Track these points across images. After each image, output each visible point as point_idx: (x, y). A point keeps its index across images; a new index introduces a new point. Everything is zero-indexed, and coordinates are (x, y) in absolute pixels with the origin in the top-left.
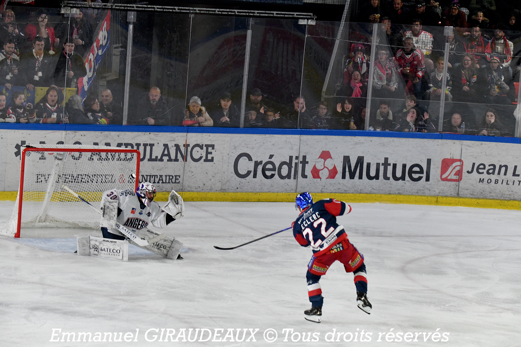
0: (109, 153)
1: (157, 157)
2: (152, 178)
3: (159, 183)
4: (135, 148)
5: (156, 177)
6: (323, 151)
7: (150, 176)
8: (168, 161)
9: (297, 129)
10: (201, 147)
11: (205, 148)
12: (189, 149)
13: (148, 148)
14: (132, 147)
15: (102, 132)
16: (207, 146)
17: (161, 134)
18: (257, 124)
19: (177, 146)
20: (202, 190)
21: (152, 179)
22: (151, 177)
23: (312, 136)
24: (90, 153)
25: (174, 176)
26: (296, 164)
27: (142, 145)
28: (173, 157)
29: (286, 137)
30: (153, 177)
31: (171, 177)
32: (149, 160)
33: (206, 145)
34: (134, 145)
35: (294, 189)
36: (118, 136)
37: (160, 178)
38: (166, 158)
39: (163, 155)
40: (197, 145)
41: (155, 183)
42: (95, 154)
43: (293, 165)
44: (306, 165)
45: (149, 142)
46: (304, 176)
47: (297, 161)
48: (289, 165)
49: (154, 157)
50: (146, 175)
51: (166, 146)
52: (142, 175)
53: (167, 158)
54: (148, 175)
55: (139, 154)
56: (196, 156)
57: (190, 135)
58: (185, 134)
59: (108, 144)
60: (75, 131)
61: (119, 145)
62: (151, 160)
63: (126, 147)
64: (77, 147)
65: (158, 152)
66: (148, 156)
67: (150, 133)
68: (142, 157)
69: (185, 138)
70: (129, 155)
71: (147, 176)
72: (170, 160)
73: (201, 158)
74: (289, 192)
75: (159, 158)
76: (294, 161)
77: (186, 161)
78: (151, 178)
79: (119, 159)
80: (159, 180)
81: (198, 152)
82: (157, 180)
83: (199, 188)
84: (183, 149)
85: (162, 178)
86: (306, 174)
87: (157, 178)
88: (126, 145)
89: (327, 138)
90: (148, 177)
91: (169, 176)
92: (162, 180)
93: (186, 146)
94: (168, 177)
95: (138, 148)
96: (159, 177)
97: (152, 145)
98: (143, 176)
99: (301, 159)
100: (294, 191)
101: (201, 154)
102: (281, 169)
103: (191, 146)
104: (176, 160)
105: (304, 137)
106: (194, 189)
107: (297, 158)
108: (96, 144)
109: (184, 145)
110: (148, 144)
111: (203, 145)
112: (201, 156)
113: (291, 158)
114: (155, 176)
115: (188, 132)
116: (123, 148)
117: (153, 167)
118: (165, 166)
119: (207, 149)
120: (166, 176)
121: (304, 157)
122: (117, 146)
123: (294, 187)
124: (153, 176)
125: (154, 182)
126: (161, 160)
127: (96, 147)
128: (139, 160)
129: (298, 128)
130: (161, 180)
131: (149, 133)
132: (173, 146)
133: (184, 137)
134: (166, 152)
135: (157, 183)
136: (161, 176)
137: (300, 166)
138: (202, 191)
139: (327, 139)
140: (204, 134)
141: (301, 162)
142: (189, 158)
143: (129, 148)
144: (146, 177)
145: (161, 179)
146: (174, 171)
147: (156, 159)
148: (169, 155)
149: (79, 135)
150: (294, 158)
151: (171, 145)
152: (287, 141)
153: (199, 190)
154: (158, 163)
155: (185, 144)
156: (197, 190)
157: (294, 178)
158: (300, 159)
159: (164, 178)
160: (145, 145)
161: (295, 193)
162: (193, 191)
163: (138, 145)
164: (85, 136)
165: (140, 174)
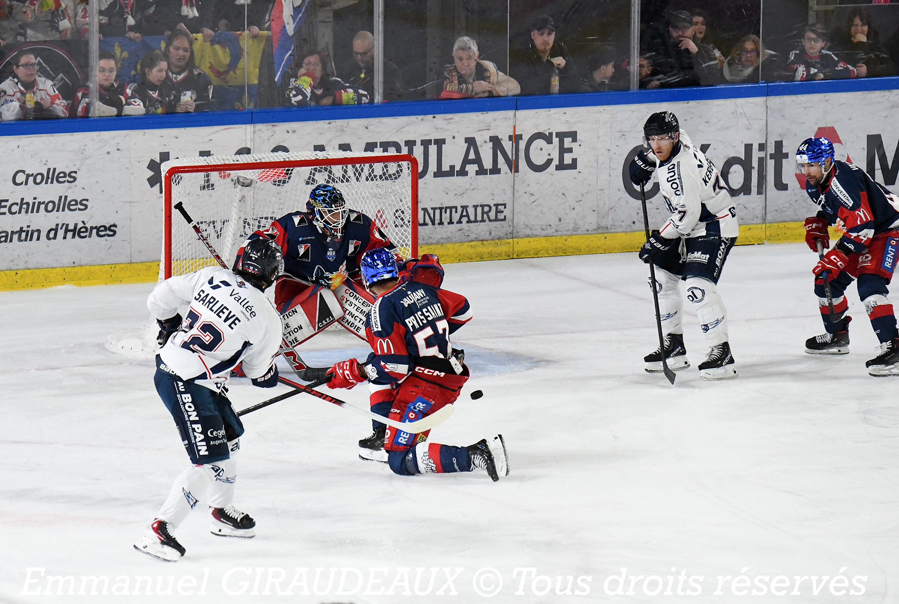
0: (350, 166)
1: (452, 167)
2: (446, 212)
3: (461, 222)
4: (405, 151)
5: (454, 210)
6: (819, 128)
7: (441, 209)
8: (478, 173)
9: (758, 83)
10: (549, 139)
11: (556, 140)
12: (522, 145)
13: (433, 149)
14: (399, 149)
15: (331, 121)
16: (561, 136)
17: (458, 117)
18: (669, 79)
19: (496, 141)
20: (557, 231)
21: (446, 217)
22: (443, 211)
23: (793, 97)
24: (308, 169)
25: (492, 205)
26: (761, 161)
27: (418, 143)
28: (488, 164)
29: (735, 104)
30: (448, 211)
31: (486, 209)
32: (436, 175)
33: (558, 135)
34: (402, 144)
35: (760, 215)
36: (367, 128)
37: (462, 212)
38: (472, 169)
39: (466, 161)
40: (538, 136)
41: (453, 223)
42: (323, 170)
43: (755, 164)
44: (784, 161)
45: (433, 137)
46: (781, 186)
47: (762, 154)
48: (746, 164)
49: (446, 168)
50: (432, 208)
51: (471, 142)
52: (422, 209)
53: (475, 167)
54: (436, 208)
55: (414, 162)
56: (538, 160)
57: (521, 113)
58: (510, 113)
59: (345, 147)
60: (274, 124)
61: (370, 147)
62: (439, 174)
63: (385, 150)
64: (280, 157)
65: (453, 155)
66: (433, 167)
67: (434, 117)
68: (420, 169)
69: (511, 123)
70: (392, 168)
71: (434, 209)
72: (481, 171)
73: (549, 161)
74: (749, 222)
75: (457, 168)
76: (756, 155)
77: (517, 171)
78: (443, 213)
79: (371, 177)
80: (462, 216)
81: (541, 149)
82: (456, 218)
83: (549, 228)
84: (508, 146)
85: (467, 211)
86: (784, 181)
87: (456, 212)
88: (385, 146)
89: (827, 98)
90: (438, 212)
91: (483, 206)
92: (468, 216)
93: (516, 138)
94: (479, 210)
95: (411, 151)
96: (460, 210)
97: (440, 143)
98: (425, 210)
99: (771, 149)
100: (760, 221)
101: (549, 155)
102: (728, 173)
103: (526, 138)
104: (495, 170)
105: (775, 101)
106: (538, 232)
107: (762, 147)
108: (320, 148)
109: (510, 138)
110: (431, 140)
111: (551, 134)
112: (550, 157)
113: (748, 148)
114: (451, 208)
115: (516, 109)
116: (378, 152)
117: (447, 189)
118: (471, 184)
119: (561, 143)
120: (475, 207)
121: (779, 145)
122: (366, 150)
123: (759, 212)
124: (446, 208)
125: (451, 222)
126: (463, 173)
127: (321, 155)
128: (416, 176)
129: (760, 81)
130: (464, 216)
131: (432, 116)
132: (486, 142)
133: (510, 119)
134: (472, 156)
135: (457, 223)
136: (464, 208)
137: (771, 164)
138: (556, 234)
139: (827, 101)
140: (553, 111)
141: (772, 156)
142: (522, 164)
143: (392, 152)
144: (431, 212)
145: (465, 213)
146: (493, 194)
147: (451, 172)
148: (478, 161)
149: (281, 132)
150: (755, 147)
151: (482, 139)
152: (738, 113)
153: (550, 231)
154: (456, 179)
155: (512, 134)
156: (544, 233)
157: (759, 193)
158: (768, 149)
159: (471, 211)
160: (426, 143)
161: (763, 223)
162: (536, 236)
163: (410, 144)
164: (294, 132)
165: (420, 206)
